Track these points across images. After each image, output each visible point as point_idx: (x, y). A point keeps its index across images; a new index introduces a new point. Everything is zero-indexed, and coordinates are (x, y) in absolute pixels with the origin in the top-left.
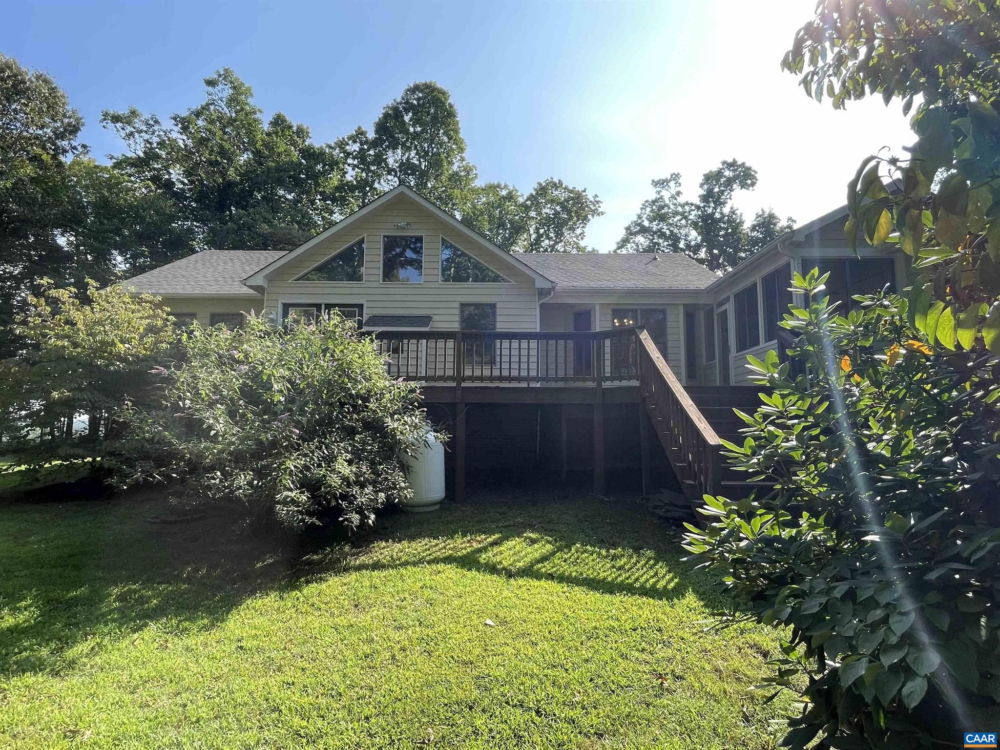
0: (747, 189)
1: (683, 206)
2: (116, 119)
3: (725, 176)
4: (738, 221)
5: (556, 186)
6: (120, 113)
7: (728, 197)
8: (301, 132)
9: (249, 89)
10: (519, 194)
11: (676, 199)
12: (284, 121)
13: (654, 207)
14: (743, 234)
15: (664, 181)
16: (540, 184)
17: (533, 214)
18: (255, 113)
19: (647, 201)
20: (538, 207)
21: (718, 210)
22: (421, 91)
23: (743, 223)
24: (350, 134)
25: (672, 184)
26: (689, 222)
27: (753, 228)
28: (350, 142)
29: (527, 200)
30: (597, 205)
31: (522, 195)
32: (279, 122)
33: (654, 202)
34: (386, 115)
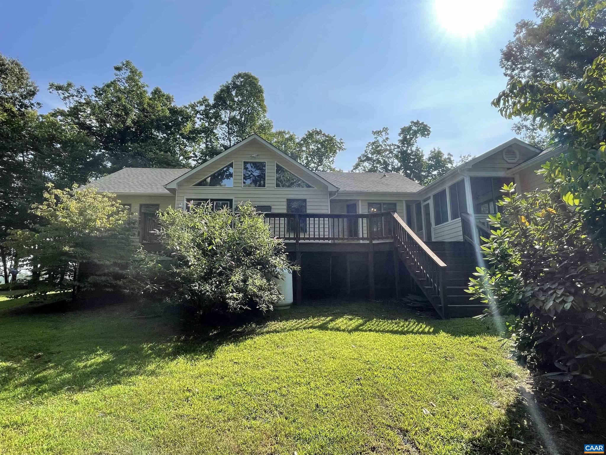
0: (425, 137)
1: (390, 146)
2: (59, 88)
3: (413, 130)
4: (420, 155)
5: (318, 133)
6: (61, 84)
7: (415, 141)
8: (169, 98)
9: (140, 73)
10: (296, 137)
11: (386, 142)
12: (160, 92)
13: (374, 146)
14: (424, 162)
15: (379, 132)
16: (309, 132)
17: (304, 149)
18: (144, 87)
19: (370, 143)
20: (308, 145)
21: (409, 149)
22: (242, 78)
23: (423, 156)
24: (198, 100)
25: (383, 133)
26: (393, 155)
27: (429, 159)
28: (199, 105)
29: (301, 141)
30: (342, 145)
31: (298, 138)
32: (157, 92)
33: (374, 143)
34: (222, 91)
